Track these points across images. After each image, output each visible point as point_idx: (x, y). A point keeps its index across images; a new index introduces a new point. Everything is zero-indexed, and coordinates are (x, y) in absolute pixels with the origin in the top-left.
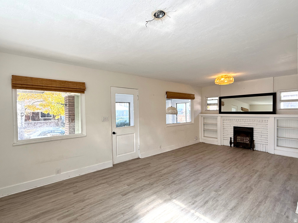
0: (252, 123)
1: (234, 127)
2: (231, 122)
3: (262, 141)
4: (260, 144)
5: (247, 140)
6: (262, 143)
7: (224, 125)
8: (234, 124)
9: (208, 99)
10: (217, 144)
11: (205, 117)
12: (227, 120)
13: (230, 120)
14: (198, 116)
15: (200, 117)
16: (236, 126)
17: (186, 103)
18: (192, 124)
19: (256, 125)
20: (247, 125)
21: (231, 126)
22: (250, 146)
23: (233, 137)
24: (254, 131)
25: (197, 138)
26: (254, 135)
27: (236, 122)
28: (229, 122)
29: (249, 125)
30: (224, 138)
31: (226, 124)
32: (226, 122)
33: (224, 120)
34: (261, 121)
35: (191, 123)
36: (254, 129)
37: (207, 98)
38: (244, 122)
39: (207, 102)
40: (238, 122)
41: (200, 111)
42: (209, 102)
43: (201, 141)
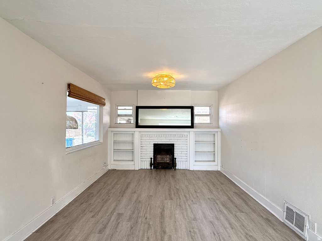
0: (173, 138)
1: (154, 144)
2: (151, 138)
3: (183, 157)
4: (181, 161)
5: (167, 159)
6: (182, 160)
7: (143, 143)
8: (154, 141)
9: (119, 108)
10: (133, 169)
11: (115, 133)
12: (146, 136)
13: (149, 136)
14: (107, 131)
15: (109, 133)
16: (157, 143)
17: (82, 112)
18: (101, 144)
19: (176, 141)
20: (168, 141)
21: (151, 143)
22: (172, 165)
23: (153, 157)
24: (175, 148)
25: (105, 164)
26: (175, 152)
27: (157, 138)
28: (149, 138)
29: (171, 141)
30: (142, 160)
31: (144, 141)
32: (145, 138)
33: (142, 136)
34: (181, 136)
35: (98, 142)
36: (175, 145)
37: (118, 106)
38: (165, 138)
39: (117, 112)
40: (159, 138)
41: (109, 125)
42: (120, 112)
43: (110, 167)
